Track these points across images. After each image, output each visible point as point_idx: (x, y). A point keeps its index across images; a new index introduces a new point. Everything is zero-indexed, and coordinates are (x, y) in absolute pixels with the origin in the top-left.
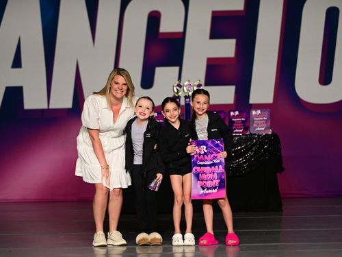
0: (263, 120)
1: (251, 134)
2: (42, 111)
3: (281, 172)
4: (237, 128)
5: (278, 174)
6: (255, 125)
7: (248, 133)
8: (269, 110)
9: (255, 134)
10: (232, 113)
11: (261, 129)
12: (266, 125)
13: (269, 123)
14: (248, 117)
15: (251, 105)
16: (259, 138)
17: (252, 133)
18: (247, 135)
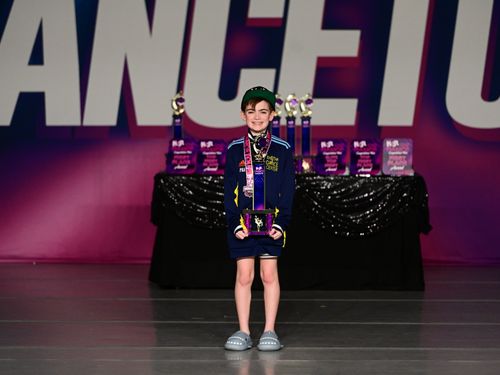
0: (402, 155)
1: (383, 176)
2: (73, 129)
3: (426, 233)
4: (362, 165)
5: (422, 235)
6: (389, 162)
7: (379, 174)
8: (411, 140)
9: (389, 176)
10: (356, 144)
11: (399, 168)
12: (406, 162)
13: (411, 160)
14: (380, 149)
15: (381, 128)
16: (396, 182)
17: (385, 173)
18: (378, 177)
